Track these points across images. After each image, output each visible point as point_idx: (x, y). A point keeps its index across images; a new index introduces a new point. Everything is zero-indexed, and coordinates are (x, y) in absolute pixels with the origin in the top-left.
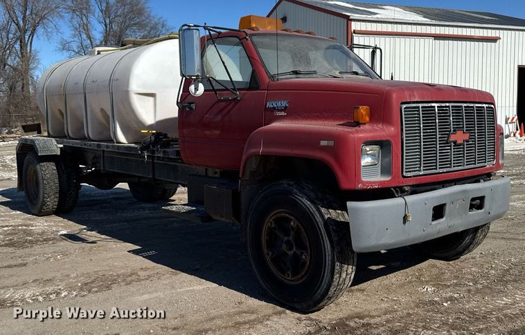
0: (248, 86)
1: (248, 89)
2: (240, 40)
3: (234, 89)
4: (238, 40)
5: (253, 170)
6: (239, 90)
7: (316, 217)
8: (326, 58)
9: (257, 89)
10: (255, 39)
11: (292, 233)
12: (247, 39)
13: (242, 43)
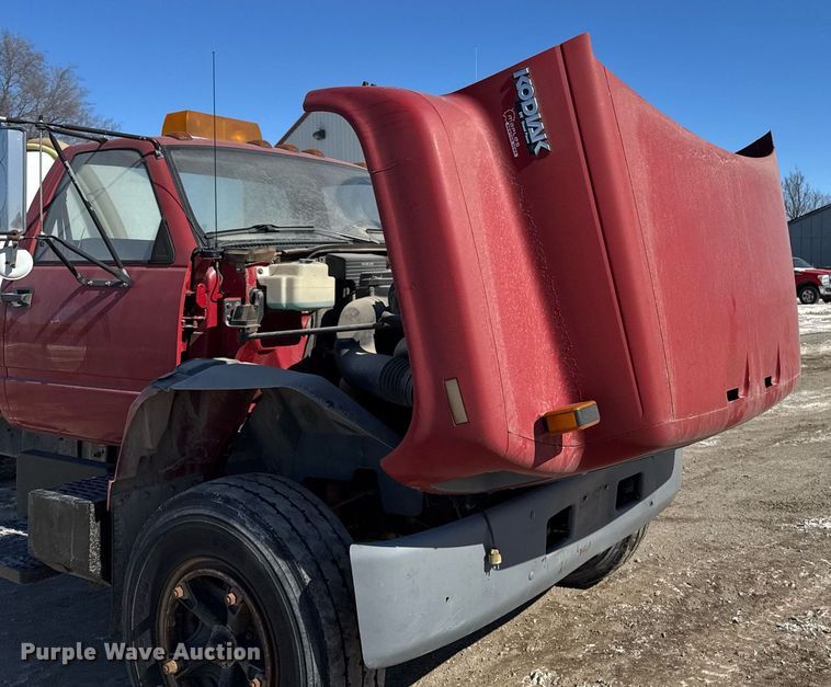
0: (149, 258)
1: (150, 264)
2: (143, 157)
3: (116, 263)
4: (139, 158)
5: (145, 453)
6: (127, 264)
7: (287, 588)
8: (339, 201)
9: (168, 264)
10: (176, 156)
11: (232, 617)
12: (157, 156)
13: (145, 164)
